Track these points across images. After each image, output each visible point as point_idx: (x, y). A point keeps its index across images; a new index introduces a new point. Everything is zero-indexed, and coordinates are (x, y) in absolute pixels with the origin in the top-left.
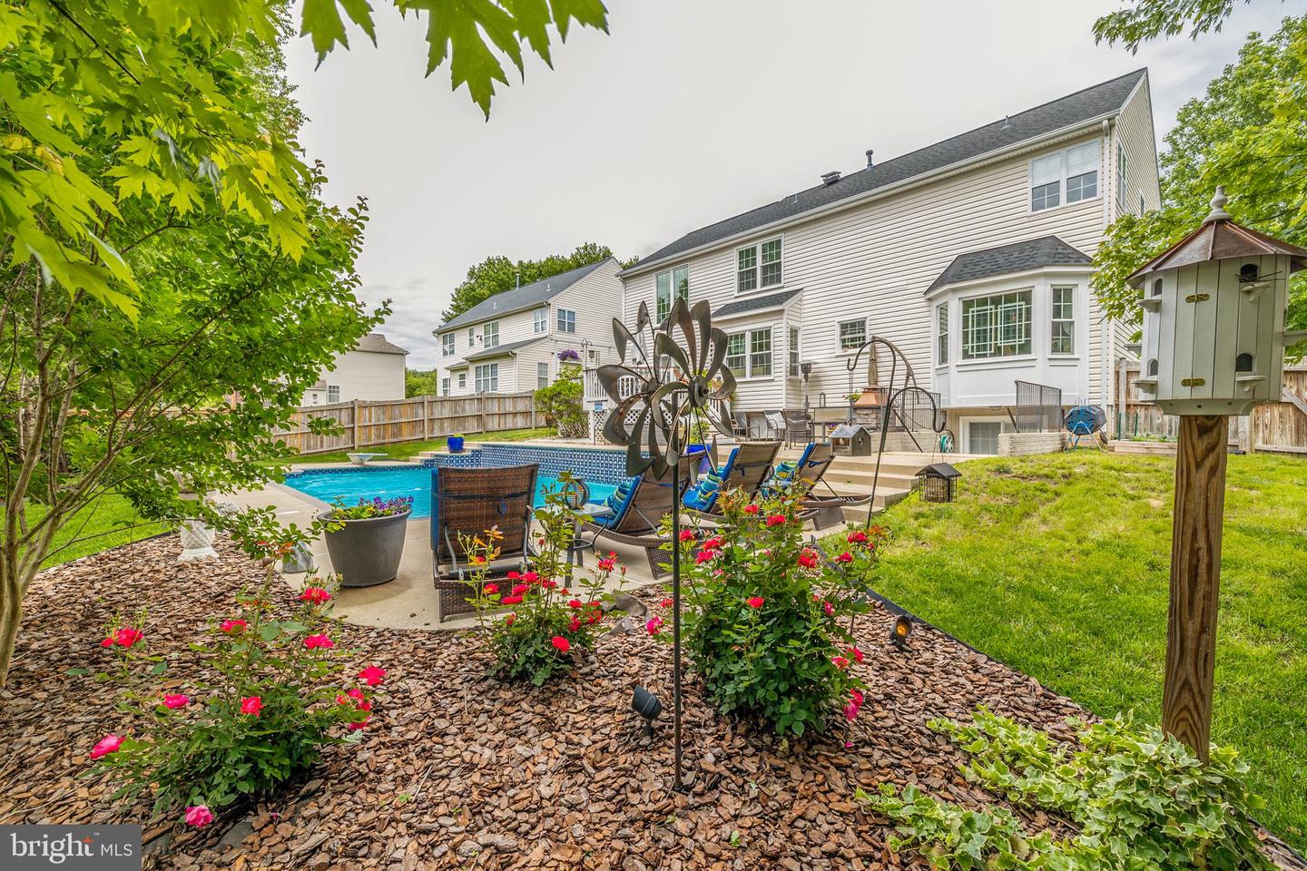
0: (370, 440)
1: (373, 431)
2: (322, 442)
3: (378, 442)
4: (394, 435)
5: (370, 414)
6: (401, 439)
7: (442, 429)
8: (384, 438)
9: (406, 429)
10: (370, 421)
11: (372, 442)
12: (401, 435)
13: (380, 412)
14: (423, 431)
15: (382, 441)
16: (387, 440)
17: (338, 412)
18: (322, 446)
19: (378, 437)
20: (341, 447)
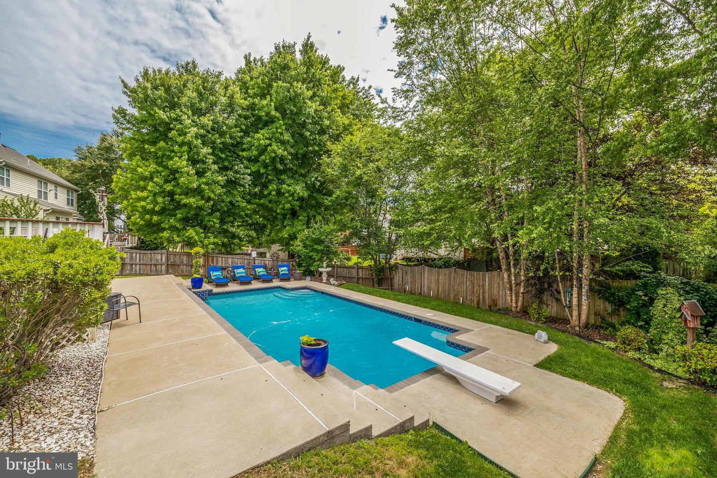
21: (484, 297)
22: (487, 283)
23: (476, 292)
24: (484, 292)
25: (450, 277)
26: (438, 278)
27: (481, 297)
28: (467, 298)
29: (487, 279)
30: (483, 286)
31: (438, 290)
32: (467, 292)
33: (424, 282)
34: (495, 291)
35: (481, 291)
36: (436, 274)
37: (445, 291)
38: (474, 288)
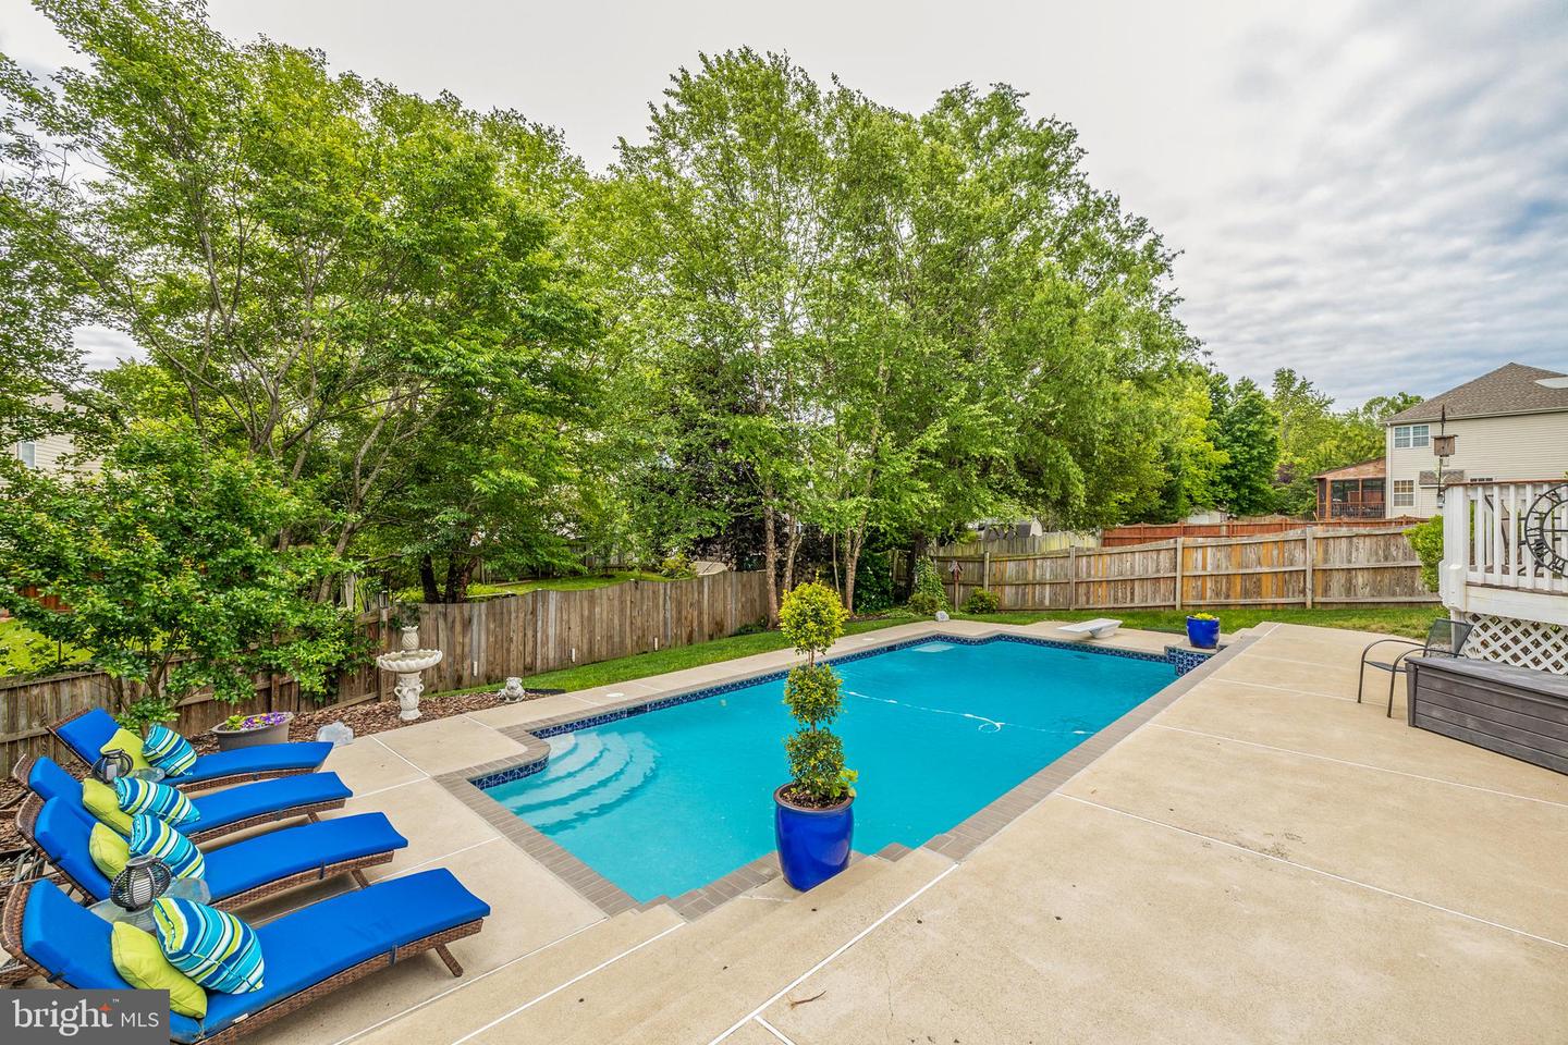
0: (1203, 597)
1: (1209, 584)
2: (1132, 594)
3: (1217, 601)
4: (1246, 593)
5: (1204, 559)
6: (1259, 600)
7: (1349, 588)
8: (1228, 597)
9: (1267, 583)
10: (1204, 568)
11: (1208, 601)
12: (1259, 594)
13: (1221, 555)
14: (1303, 592)
15: (1223, 600)
16: (1231, 601)
17: (1155, 555)
18: (1132, 600)
19: (1218, 595)
20: (1158, 603)
21: (700, 623)
22: (706, 596)
23: (686, 618)
24: (701, 613)
25: (622, 602)
26: (591, 612)
27: (695, 624)
28: (666, 636)
29: (706, 590)
30: (700, 602)
31: (591, 642)
32: (665, 624)
33: (545, 632)
34: (719, 606)
35: (696, 613)
36: (586, 604)
37: (611, 637)
38: (680, 612)
